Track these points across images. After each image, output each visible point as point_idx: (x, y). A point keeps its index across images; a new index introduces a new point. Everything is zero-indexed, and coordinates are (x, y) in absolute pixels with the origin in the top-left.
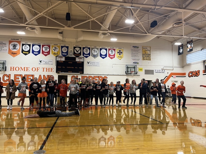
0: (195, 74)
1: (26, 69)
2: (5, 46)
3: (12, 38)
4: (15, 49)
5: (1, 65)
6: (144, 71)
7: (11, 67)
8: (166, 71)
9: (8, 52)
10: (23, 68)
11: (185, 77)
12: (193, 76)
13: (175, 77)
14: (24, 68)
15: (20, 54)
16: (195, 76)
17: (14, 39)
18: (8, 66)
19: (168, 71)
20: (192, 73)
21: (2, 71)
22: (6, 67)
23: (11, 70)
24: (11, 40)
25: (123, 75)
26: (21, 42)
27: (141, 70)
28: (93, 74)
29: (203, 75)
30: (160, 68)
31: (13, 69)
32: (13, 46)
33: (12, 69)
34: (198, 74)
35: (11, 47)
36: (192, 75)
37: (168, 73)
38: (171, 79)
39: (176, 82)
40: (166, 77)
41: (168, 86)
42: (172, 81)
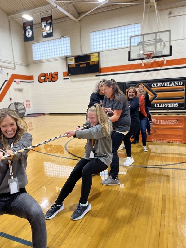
0: (50, 77)
8: (5, 71)
11: (33, 82)
12: (46, 81)
13: (18, 81)
16: (50, 81)
19: (8, 71)
20: (45, 75)
29: (64, 79)
34: (55, 78)
36: (45, 79)
37: (7, 74)
38: (14, 85)
39: (20, 90)
40: (6, 81)
41: (11, 99)
42: (15, 90)
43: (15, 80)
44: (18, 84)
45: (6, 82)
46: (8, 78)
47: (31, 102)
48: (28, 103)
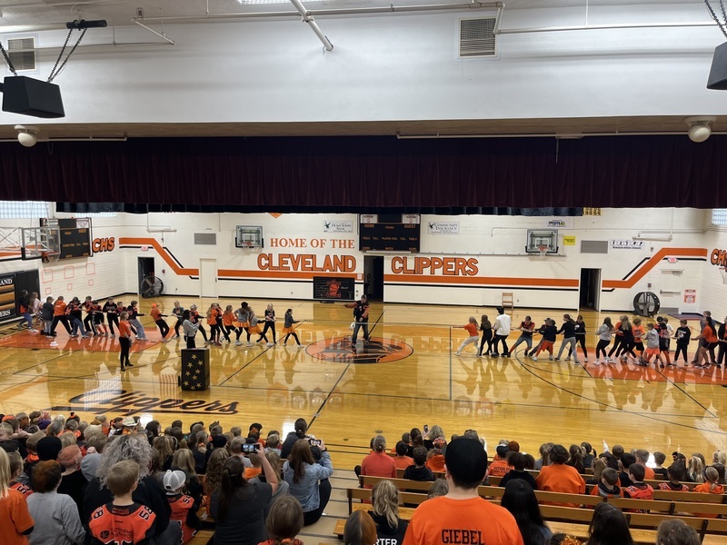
0: (723, 258)
1: (299, 241)
5: (254, 234)
6: (578, 245)
7: (272, 240)
8: (647, 245)
10: (294, 241)
11: (705, 260)
12: (718, 262)
13: (673, 259)
14: (297, 240)
16: (722, 265)
18: (267, 237)
19: (654, 244)
20: (718, 253)
21: (256, 249)
22: (263, 239)
23: (272, 246)
25: (519, 255)
27: (571, 241)
28: (442, 254)
30: (628, 236)
31: (276, 242)
33: (274, 243)
36: (717, 259)
37: (652, 249)
38: (662, 264)
39: (677, 273)
40: (646, 259)
41: (649, 285)
42: (664, 272)
43: (666, 257)
44: (673, 262)
45: (647, 261)
46: (652, 255)
47: (697, 294)
48: (688, 294)
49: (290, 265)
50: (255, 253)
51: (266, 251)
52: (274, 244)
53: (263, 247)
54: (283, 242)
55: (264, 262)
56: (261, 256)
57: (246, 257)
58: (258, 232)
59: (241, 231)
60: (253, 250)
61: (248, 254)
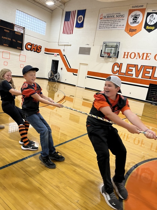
1: (145, 55)
2: (123, 19)
3: (134, 5)
4: (135, 22)
5: (114, 48)
7: (125, 53)
9: (124, 28)
10: (141, 54)
14: (143, 54)
15: (141, 30)
17: (137, 7)
18: (122, 51)
21: (113, 58)
22: (118, 52)
23: (124, 57)
24: (132, 9)
26: (146, 10)
31: (128, 55)
32: (133, 18)
35: (131, 20)
49: (134, 72)
50: (112, 62)
51: (119, 61)
52: (126, 56)
53: (117, 57)
54: (133, 56)
55: (116, 68)
56: (116, 64)
57: (105, 64)
58: (117, 47)
59: (106, 45)
60: (111, 60)
61: (107, 62)
